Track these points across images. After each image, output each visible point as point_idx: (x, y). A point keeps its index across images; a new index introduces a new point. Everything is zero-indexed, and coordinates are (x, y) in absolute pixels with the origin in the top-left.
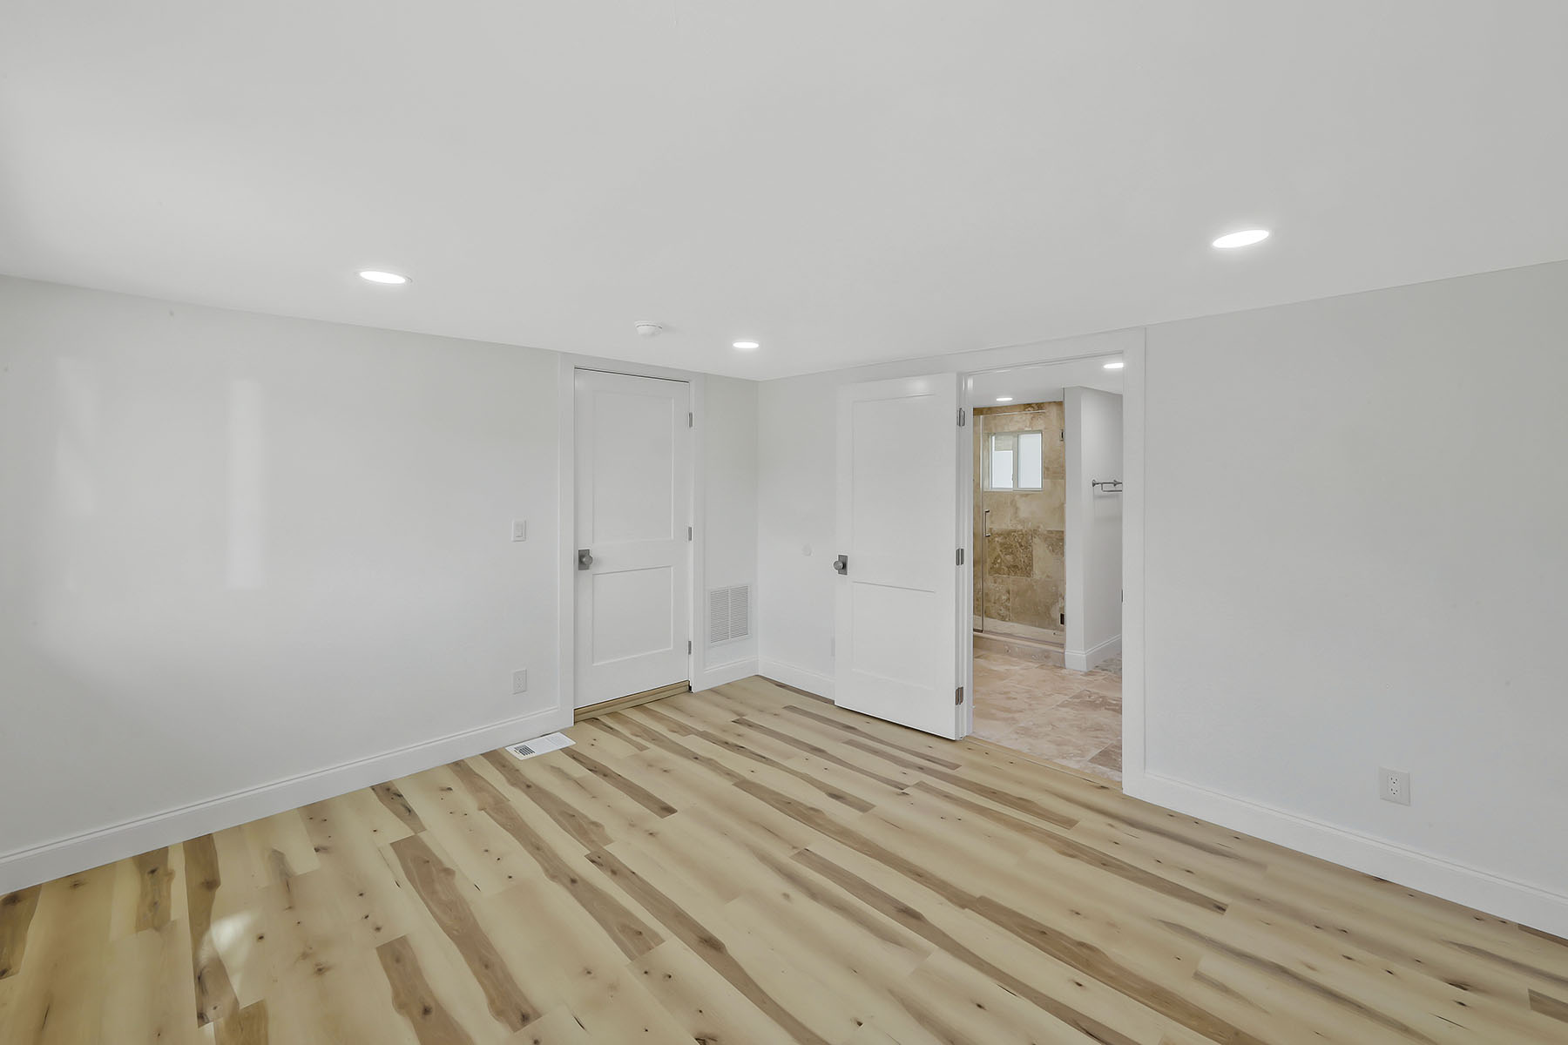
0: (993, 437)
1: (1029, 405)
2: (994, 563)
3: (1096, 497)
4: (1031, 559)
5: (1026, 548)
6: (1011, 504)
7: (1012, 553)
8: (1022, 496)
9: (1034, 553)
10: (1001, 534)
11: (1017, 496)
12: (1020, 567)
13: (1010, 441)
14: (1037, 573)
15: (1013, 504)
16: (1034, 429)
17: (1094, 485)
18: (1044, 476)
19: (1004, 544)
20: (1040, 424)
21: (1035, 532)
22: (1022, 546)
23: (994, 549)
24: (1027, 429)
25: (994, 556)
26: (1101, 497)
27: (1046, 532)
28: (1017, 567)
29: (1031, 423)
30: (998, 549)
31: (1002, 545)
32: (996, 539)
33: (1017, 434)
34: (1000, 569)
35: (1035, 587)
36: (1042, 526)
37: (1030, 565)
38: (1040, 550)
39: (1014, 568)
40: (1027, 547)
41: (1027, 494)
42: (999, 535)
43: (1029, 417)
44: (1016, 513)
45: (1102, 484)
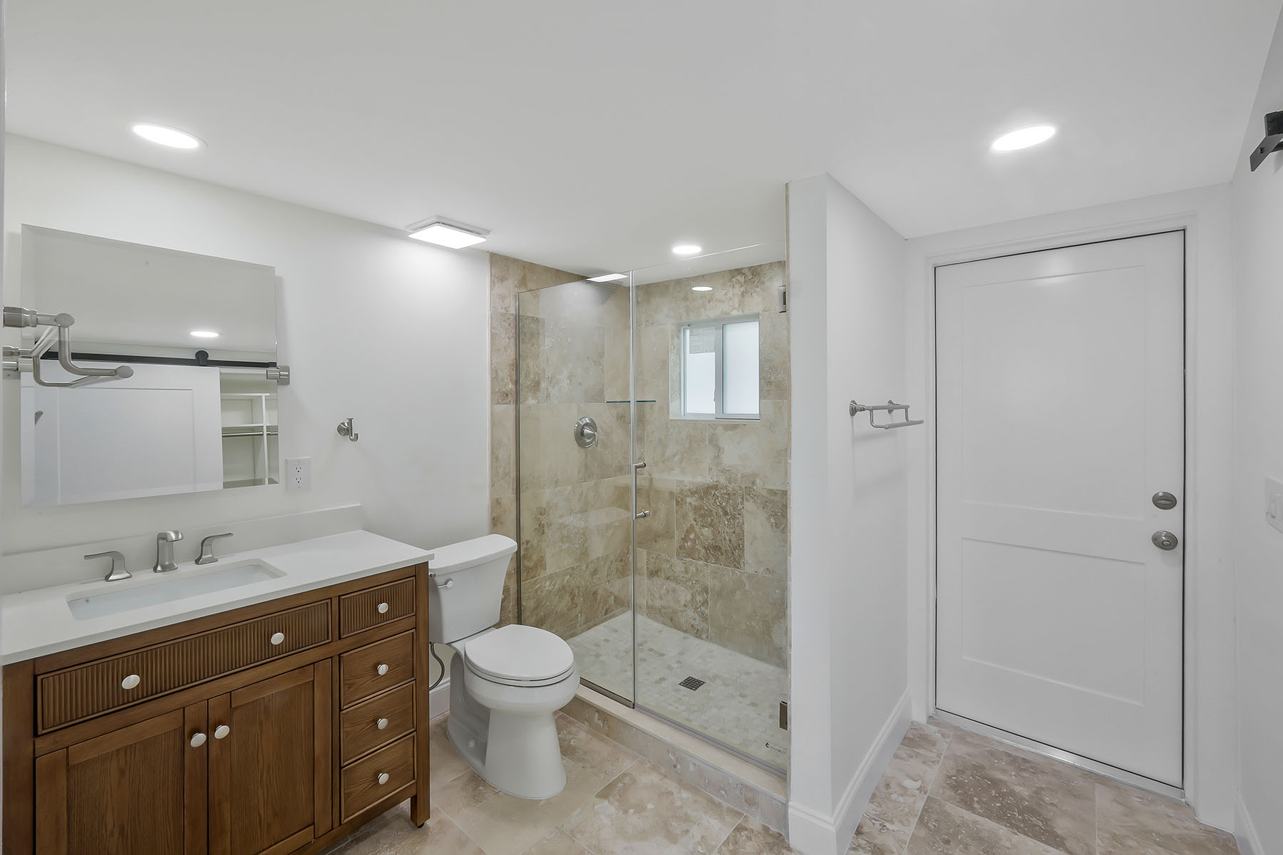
0: (688, 332)
1: (739, 271)
2: (685, 539)
3: (858, 439)
4: (741, 537)
5: (734, 518)
6: (711, 441)
7: (711, 525)
8: (726, 428)
9: (746, 527)
10: (696, 492)
11: (720, 430)
12: (723, 551)
13: (710, 335)
14: (750, 564)
15: (714, 441)
16: (747, 312)
17: (853, 411)
18: (763, 394)
19: (701, 508)
20: (756, 303)
21: (749, 492)
22: (726, 514)
23: (685, 516)
24: (735, 313)
25: (686, 526)
26: (867, 438)
27: (765, 493)
28: (720, 549)
29: (741, 303)
30: (691, 516)
31: (696, 509)
32: (689, 500)
33: (722, 323)
34: (693, 548)
35: (747, 587)
36: (758, 481)
37: (740, 547)
38: (755, 522)
39: (714, 550)
40: (733, 516)
41: (736, 425)
42: (693, 493)
43: (738, 291)
44: (717, 457)
45: (871, 410)
